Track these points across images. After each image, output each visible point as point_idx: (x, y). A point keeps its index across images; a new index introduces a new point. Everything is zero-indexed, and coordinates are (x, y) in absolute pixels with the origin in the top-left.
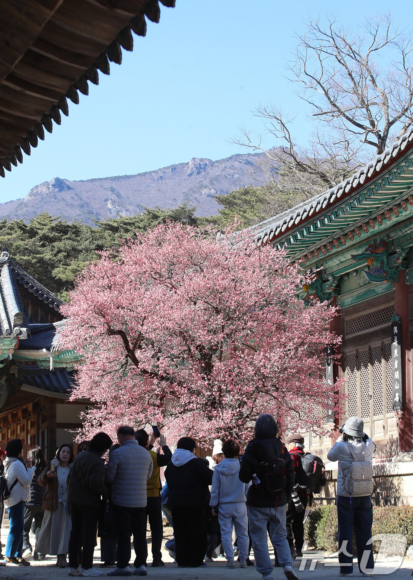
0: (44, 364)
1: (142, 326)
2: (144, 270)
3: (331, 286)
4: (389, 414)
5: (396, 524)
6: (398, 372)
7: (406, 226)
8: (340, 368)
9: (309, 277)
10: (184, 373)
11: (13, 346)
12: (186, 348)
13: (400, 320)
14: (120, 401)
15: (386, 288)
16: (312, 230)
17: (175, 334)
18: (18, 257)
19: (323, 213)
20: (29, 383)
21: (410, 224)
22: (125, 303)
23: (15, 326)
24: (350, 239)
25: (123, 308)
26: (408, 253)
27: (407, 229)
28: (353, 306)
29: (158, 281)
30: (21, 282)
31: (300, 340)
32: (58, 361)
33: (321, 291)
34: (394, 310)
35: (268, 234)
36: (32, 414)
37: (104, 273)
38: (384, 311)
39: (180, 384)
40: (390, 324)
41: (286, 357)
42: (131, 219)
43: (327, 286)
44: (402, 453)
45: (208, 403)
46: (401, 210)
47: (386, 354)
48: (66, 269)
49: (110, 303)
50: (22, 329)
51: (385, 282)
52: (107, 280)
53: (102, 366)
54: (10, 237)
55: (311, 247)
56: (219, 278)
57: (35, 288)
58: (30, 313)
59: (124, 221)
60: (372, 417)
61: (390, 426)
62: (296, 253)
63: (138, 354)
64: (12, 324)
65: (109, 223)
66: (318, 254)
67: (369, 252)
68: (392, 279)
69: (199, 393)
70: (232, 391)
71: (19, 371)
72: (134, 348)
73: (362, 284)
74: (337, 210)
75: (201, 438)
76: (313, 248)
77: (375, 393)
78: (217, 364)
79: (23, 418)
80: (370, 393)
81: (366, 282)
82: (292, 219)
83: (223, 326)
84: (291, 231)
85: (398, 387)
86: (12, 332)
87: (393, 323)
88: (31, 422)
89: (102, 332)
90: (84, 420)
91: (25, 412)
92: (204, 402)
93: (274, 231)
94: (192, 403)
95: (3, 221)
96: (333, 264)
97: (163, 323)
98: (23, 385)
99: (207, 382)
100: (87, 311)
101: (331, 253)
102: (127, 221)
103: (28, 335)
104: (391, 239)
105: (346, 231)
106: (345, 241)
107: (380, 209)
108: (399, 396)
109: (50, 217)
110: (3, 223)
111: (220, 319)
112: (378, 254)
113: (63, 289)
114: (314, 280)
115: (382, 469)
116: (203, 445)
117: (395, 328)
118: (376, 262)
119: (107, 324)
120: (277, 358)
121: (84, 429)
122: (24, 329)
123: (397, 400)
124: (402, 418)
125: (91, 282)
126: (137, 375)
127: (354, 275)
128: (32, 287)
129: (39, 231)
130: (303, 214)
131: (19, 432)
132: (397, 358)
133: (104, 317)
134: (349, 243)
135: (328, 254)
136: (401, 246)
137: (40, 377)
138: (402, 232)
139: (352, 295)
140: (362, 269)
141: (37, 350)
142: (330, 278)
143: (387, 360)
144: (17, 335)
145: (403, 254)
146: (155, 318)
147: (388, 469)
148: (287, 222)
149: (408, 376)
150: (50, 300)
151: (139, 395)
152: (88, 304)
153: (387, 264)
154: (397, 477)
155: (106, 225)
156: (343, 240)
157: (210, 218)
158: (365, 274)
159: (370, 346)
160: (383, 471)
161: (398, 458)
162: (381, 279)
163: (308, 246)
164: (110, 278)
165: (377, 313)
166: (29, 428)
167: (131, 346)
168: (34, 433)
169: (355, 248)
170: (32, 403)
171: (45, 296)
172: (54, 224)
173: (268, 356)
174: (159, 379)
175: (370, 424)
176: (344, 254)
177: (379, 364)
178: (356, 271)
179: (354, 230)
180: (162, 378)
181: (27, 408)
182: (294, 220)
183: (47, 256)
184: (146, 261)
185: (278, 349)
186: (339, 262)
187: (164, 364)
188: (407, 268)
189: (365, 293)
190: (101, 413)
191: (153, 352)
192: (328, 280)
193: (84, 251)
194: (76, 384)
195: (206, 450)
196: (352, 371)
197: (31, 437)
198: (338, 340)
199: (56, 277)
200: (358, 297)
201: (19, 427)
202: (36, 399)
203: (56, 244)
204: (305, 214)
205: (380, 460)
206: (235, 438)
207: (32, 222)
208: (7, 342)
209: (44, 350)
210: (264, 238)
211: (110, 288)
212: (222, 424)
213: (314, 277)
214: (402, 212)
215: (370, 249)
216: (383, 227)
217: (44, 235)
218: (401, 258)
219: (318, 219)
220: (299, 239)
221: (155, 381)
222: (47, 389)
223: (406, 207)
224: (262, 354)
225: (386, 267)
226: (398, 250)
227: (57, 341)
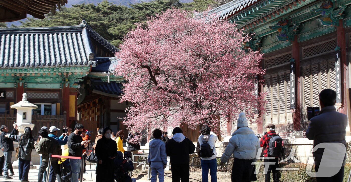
0: (104, 79)
1: (159, 64)
2: (160, 34)
3: (258, 42)
4: (288, 110)
5: (296, 173)
6: (293, 88)
7: (299, 12)
8: (262, 86)
9: (248, 38)
10: (181, 89)
11: (88, 70)
12: (183, 76)
13: (295, 61)
14: (147, 103)
15: (287, 44)
16: (249, 13)
17: (177, 68)
18: (90, 23)
19: (256, 4)
20: (96, 89)
21: (301, 11)
22: (150, 51)
23: (89, 60)
24: (270, 18)
25: (149, 54)
26: (299, 26)
27: (299, 14)
28: (269, 53)
29: (168, 40)
30: (92, 36)
31: (244, 72)
32: (112, 78)
33: (252, 45)
34: (291, 56)
35: (225, 15)
36: (98, 104)
37: (139, 35)
38: (286, 56)
39: (180, 95)
40: (289, 63)
41: (236, 81)
42: (149, 4)
43: (255, 42)
44: (295, 131)
45: (194, 105)
46: (298, 3)
47: (287, 79)
48: (115, 28)
49: (142, 52)
50: (93, 62)
51: (287, 41)
52: (140, 39)
53: (138, 85)
54: (86, 12)
55: (248, 22)
56: (201, 39)
57: (99, 39)
58: (96, 52)
59: (145, 4)
60: (279, 112)
61: (289, 117)
62: (240, 25)
63: (157, 79)
64: (88, 59)
65: (138, 5)
66: (252, 26)
67: (278, 25)
68: (290, 39)
69: (189, 100)
70: (208, 99)
71: (92, 83)
72: (155, 75)
73: (274, 42)
74: (263, 3)
75: (191, 124)
76: (249, 22)
77: (281, 99)
78: (200, 85)
79: (93, 106)
80: (278, 99)
81: (277, 41)
82: (238, 7)
83: (202, 65)
84: (238, 14)
85: (293, 97)
86: (88, 63)
87: (291, 63)
88: (97, 109)
89: (138, 67)
90: (127, 112)
91: (94, 104)
92: (193, 105)
93: (228, 13)
94: (186, 105)
95: (83, 4)
96: (259, 31)
97: (171, 63)
98: (94, 90)
99: (194, 94)
100: (130, 55)
101: (258, 25)
102: (147, 4)
103: (96, 64)
104: (290, 18)
105: (267, 14)
106: (267, 19)
107: (286, 3)
108: (294, 101)
109: (108, 3)
110: (83, 5)
111: (201, 61)
112: (284, 26)
113: (113, 38)
114: (250, 40)
115: (286, 141)
116: (191, 127)
117: (292, 65)
118: (282, 30)
119: (141, 62)
120: (231, 82)
121: (127, 117)
122: (94, 62)
123: (293, 104)
124: (295, 113)
125: (132, 40)
126: (156, 89)
127: (270, 36)
128: (98, 38)
129: (102, 10)
130: (245, 4)
131: (91, 114)
132: (293, 81)
133: (139, 59)
134: (269, 20)
135: (257, 26)
136: (296, 22)
137: (102, 86)
138: (296, 15)
139: (268, 47)
140: (274, 33)
141: (101, 73)
142: (257, 38)
143: (287, 82)
144: (91, 65)
145: (297, 27)
146: (167, 60)
147: (290, 141)
148: (236, 8)
149: (298, 91)
150: (107, 45)
151: (157, 100)
152: (130, 52)
153: (288, 32)
154: (295, 146)
155: (136, 6)
156: (265, 19)
157: (188, 4)
158: (276, 36)
159: (278, 74)
160: (287, 142)
161: (293, 134)
162: (285, 39)
163: (246, 21)
164: (142, 38)
165: (282, 57)
166: (96, 112)
167: (153, 74)
168: (99, 114)
169: (271, 23)
170: (98, 99)
171: (104, 43)
172: (109, 6)
173: (227, 81)
174: (168, 92)
175: (277, 115)
176: (265, 25)
177: (283, 84)
178: (271, 35)
179: (272, 13)
180: (170, 92)
181: (95, 102)
182: (239, 8)
183: (105, 22)
184: (162, 29)
185: (232, 77)
186: (262, 30)
187: (171, 84)
188: (299, 34)
189: (276, 46)
190: (137, 109)
191: (165, 78)
192: (256, 39)
193: (126, 19)
194: (123, 94)
195: (193, 130)
196: (268, 87)
197: (97, 116)
198: (263, 72)
199: (109, 32)
200: (272, 48)
201: (91, 111)
202: (99, 97)
203: (111, 15)
204: (246, 5)
205: (283, 134)
206: (209, 124)
207: (98, 4)
208: (85, 68)
209: (105, 72)
210: (223, 17)
211: (142, 43)
212: (202, 117)
213: (251, 38)
214: (298, 5)
215: (279, 23)
216: (288, 12)
217: (104, 11)
218: (296, 28)
219: (252, 7)
220: (242, 17)
221: (166, 93)
222: (106, 92)
223: (300, 2)
224: (224, 79)
225: (288, 33)
226: (294, 24)
227: (111, 68)
